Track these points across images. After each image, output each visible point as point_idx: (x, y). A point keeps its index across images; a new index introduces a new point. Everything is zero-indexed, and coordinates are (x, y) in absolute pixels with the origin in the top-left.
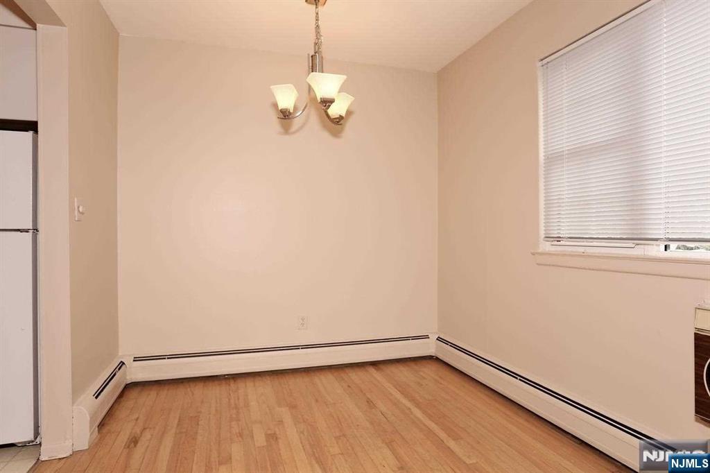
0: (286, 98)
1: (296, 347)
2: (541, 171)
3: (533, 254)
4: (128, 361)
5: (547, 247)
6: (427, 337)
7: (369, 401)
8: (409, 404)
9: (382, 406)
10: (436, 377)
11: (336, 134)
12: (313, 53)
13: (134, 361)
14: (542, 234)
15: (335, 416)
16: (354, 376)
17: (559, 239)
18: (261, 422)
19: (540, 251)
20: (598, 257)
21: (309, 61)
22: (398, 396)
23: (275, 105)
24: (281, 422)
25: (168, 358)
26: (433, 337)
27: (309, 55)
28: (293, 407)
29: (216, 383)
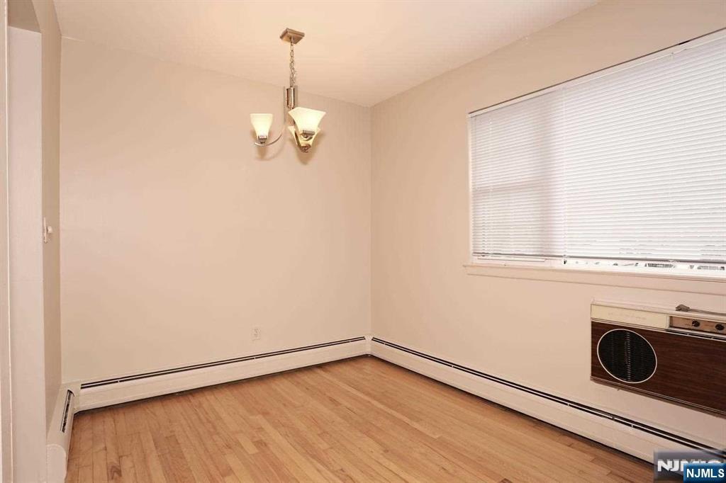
0: (262, 125)
1: (251, 358)
2: (471, 201)
3: (465, 266)
4: (76, 388)
5: (476, 260)
6: (363, 338)
7: (332, 400)
8: (367, 398)
9: (345, 403)
10: (380, 373)
11: (304, 161)
12: (288, 87)
13: (82, 388)
14: (471, 249)
15: (308, 416)
16: (307, 378)
17: (484, 254)
18: (241, 431)
19: (470, 264)
20: (527, 269)
21: (284, 94)
22: (354, 392)
23: (254, 133)
24: (260, 429)
25: (121, 381)
26: (369, 338)
27: (284, 87)
28: (265, 414)
29: (174, 400)
